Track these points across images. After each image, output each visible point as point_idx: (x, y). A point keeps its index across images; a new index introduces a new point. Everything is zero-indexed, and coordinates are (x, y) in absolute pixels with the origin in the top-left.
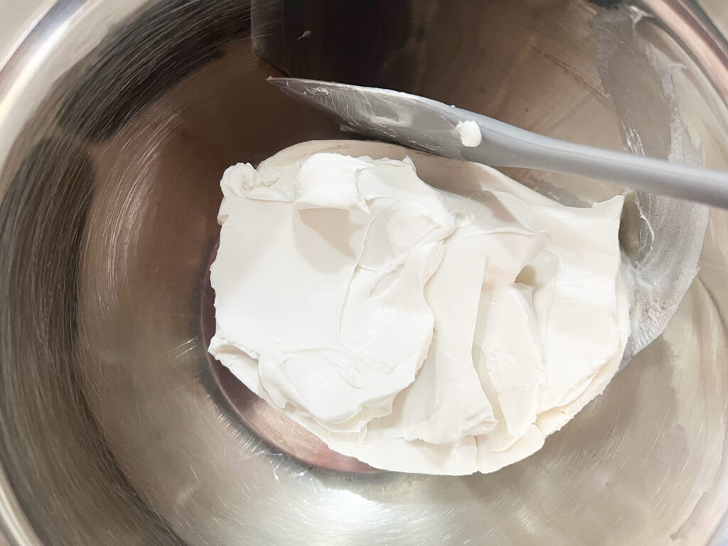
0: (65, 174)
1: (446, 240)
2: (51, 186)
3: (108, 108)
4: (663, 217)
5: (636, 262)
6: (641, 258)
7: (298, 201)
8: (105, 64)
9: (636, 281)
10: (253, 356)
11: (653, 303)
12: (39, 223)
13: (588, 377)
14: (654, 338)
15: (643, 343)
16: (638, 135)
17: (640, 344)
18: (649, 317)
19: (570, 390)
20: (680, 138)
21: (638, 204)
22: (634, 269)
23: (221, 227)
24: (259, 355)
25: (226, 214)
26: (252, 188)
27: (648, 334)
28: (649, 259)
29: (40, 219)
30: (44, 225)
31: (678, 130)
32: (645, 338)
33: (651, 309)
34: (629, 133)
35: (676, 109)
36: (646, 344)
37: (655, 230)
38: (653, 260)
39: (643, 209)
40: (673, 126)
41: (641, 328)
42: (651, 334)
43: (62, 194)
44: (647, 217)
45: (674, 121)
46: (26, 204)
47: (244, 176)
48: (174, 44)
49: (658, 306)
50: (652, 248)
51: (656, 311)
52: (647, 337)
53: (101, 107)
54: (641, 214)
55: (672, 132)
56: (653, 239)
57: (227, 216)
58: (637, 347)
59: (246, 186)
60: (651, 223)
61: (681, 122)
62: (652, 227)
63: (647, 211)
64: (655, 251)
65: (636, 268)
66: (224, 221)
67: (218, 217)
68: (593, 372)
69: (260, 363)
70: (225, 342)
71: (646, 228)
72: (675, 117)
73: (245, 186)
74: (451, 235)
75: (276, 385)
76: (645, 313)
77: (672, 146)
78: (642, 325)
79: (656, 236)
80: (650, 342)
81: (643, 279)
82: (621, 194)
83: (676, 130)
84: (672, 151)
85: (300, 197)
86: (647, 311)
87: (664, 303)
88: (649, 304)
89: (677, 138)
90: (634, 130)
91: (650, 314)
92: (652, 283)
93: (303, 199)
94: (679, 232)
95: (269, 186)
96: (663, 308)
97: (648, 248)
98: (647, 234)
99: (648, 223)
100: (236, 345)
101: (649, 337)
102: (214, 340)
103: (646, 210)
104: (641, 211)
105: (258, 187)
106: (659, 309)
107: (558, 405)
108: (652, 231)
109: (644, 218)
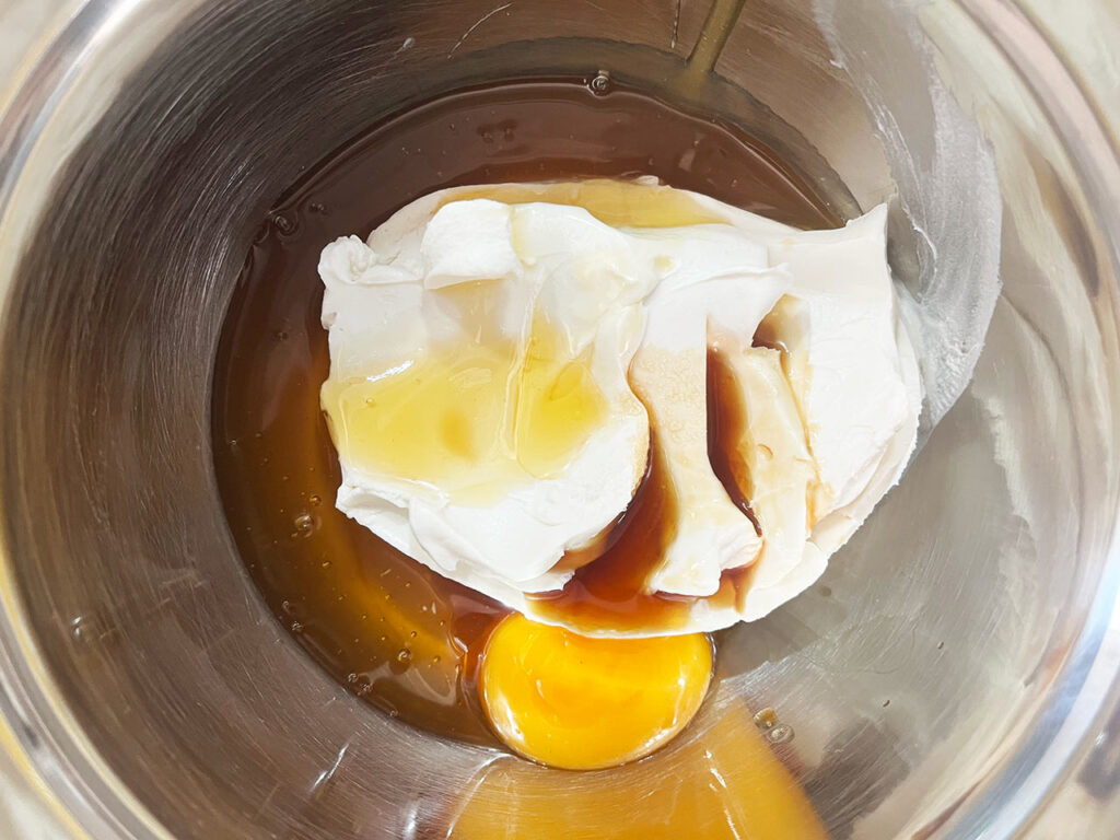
0: (100, 282)
1: (646, 300)
2: (82, 302)
3: (146, 182)
4: (944, 223)
5: (919, 294)
6: (924, 287)
7: (430, 274)
8: (134, 118)
9: (922, 321)
10: (400, 504)
11: (950, 347)
12: (73, 355)
13: (873, 460)
14: (959, 395)
15: (944, 405)
16: (890, 113)
17: (942, 408)
18: (948, 367)
19: (851, 481)
20: (945, 105)
21: (907, 211)
22: (918, 305)
23: (327, 332)
24: (407, 501)
25: (332, 311)
26: (363, 270)
27: (950, 391)
28: (935, 286)
29: (74, 348)
30: (80, 356)
31: (941, 94)
32: (947, 398)
33: (949, 355)
34: (878, 113)
35: (932, 65)
36: (949, 406)
37: (935, 244)
38: (941, 286)
39: (916, 218)
40: (932, 90)
41: (939, 386)
42: (953, 390)
43: (98, 312)
44: (923, 227)
45: (932, 82)
46: (53, 325)
47: (350, 254)
48: (225, 80)
49: (957, 349)
50: (936, 270)
51: (956, 356)
52: (948, 395)
53: (135, 182)
54: (914, 224)
55: (933, 98)
56: (935, 257)
57: (335, 314)
58: (938, 412)
59: (355, 268)
60: (929, 234)
61: (942, 82)
62: (931, 239)
63: (921, 219)
64: (940, 273)
65: (920, 302)
66: (331, 322)
67: (322, 318)
68: (878, 451)
69: (412, 513)
70: (358, 491)
71: (924, 243)
72: (933, 77)
73: (354, 270)
74: (653, 291)
75: (439, 539)
76: (941, 362)
77: (937, 119)
78: (940, 380)
79: (938, 251)
80: (953, 402)
81: (932, 316)
82: (883, 202)
83: (937, 96)
84: (938, 126)
85: (431, 268)
86: (944, 360)
87: (964, 344)
88: (945, 349)
89: (940, 107)
90: (884, 107)
91: (948, 362)
92: (944, 320)
93: (436, 270)
94: (967, 238)
95: (388, 264)
96: (963, 351)
97: (931, 271)
98: (926, 252)
99: (925, 235)
100: (375, 493)
101: (953, 395)
102: (341, 491)
103: (919, 219)
104: (913, 221)
105: (372, 266)
106: (960, 353)
107: (838, 507)
108: (932, 246)
109: (919, 230)
